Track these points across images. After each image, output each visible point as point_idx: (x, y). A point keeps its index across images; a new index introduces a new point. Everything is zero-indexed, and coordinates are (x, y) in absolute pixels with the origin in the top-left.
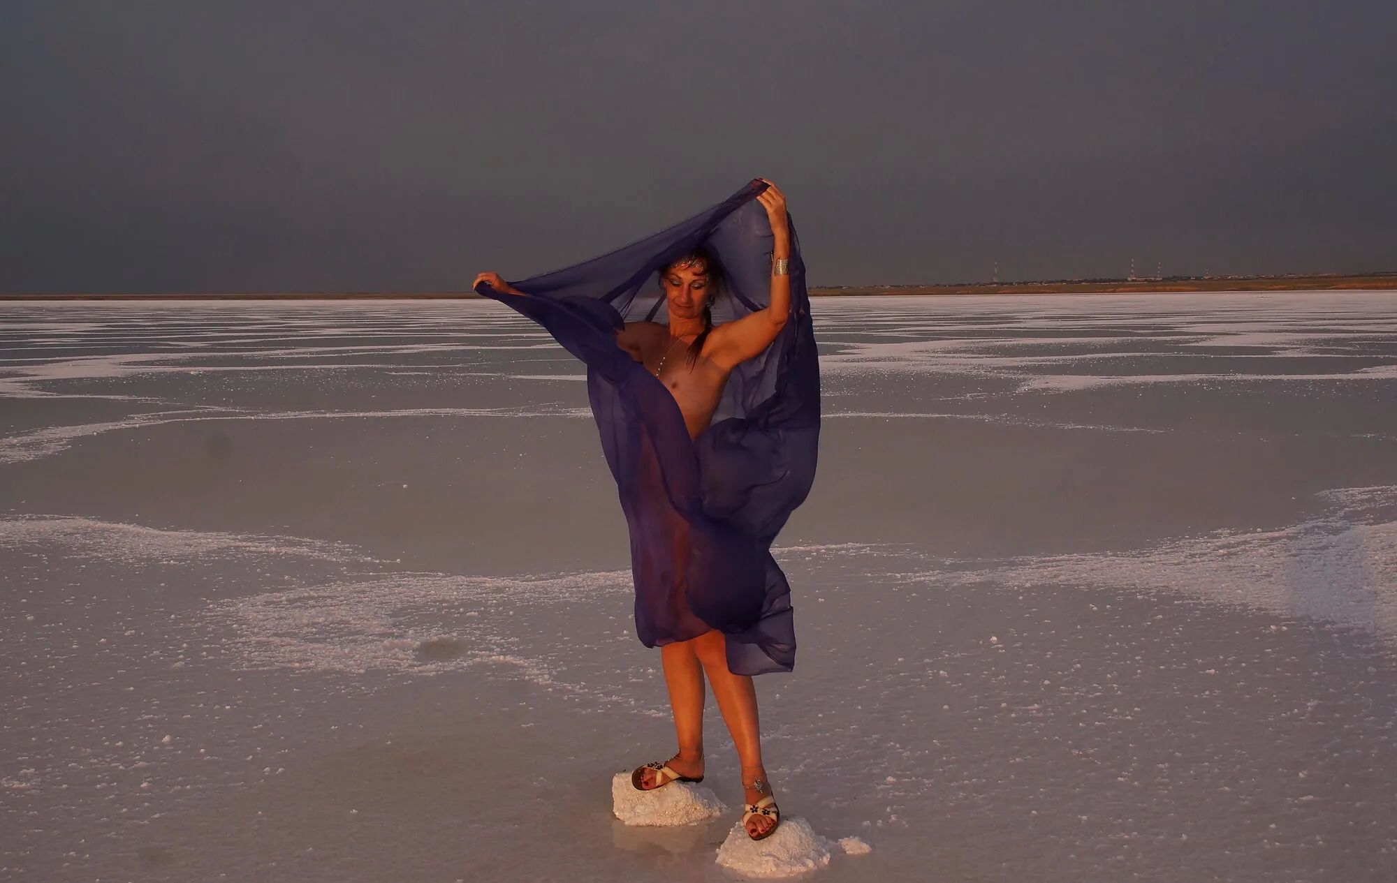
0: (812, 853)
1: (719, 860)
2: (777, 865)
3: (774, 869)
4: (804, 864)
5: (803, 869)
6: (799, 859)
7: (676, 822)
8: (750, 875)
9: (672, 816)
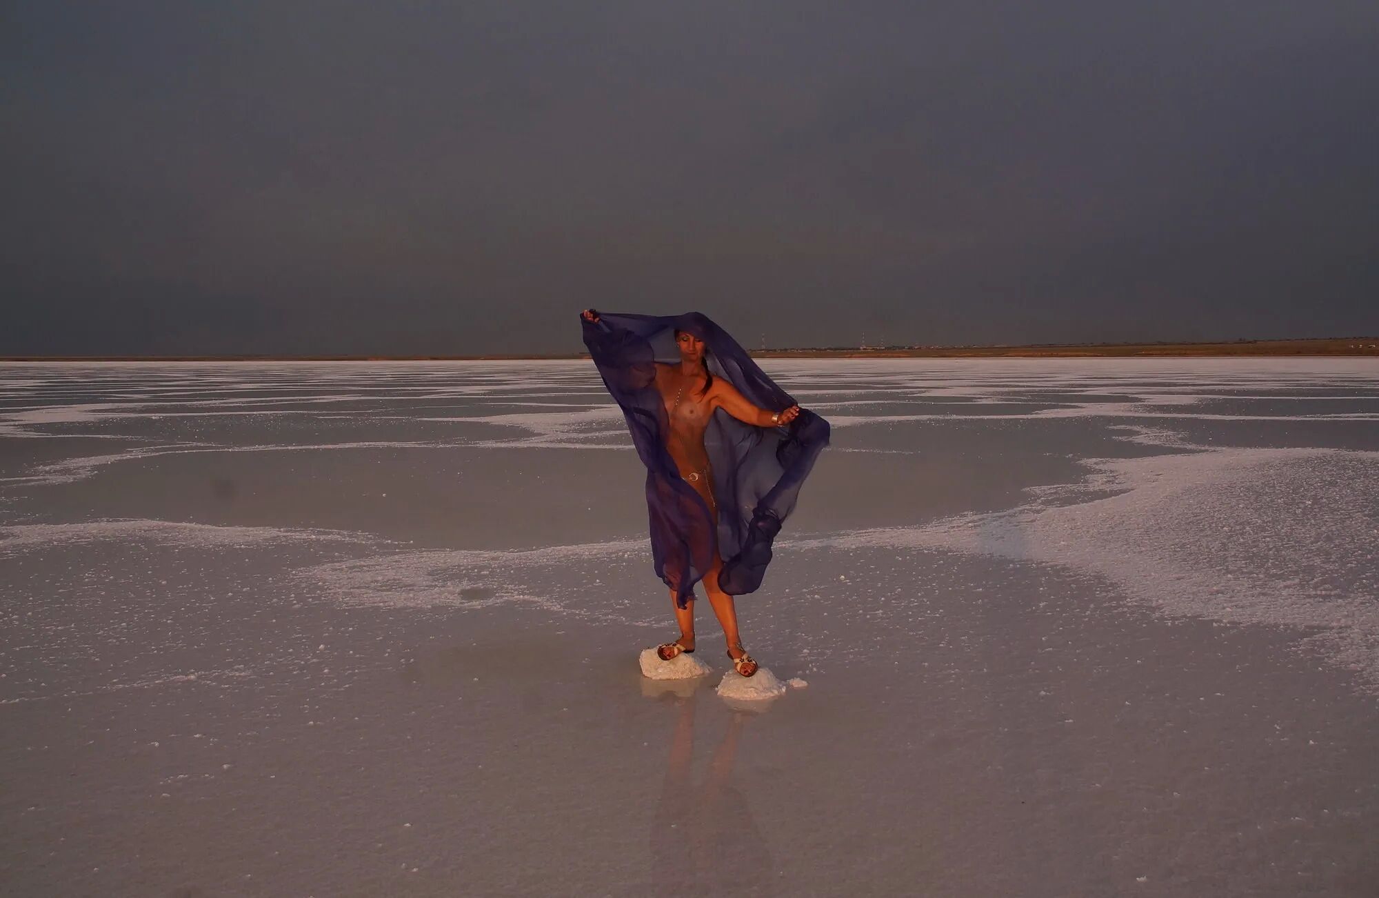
0: (775, 687)
1: (719, 693)
2: (757, 693)
3: (756, 695)
4: (772, 692)
5: (772, 695)
6: (769, 689)
7: (685, 676)
8: (741, 699)
9: (682, 673)
